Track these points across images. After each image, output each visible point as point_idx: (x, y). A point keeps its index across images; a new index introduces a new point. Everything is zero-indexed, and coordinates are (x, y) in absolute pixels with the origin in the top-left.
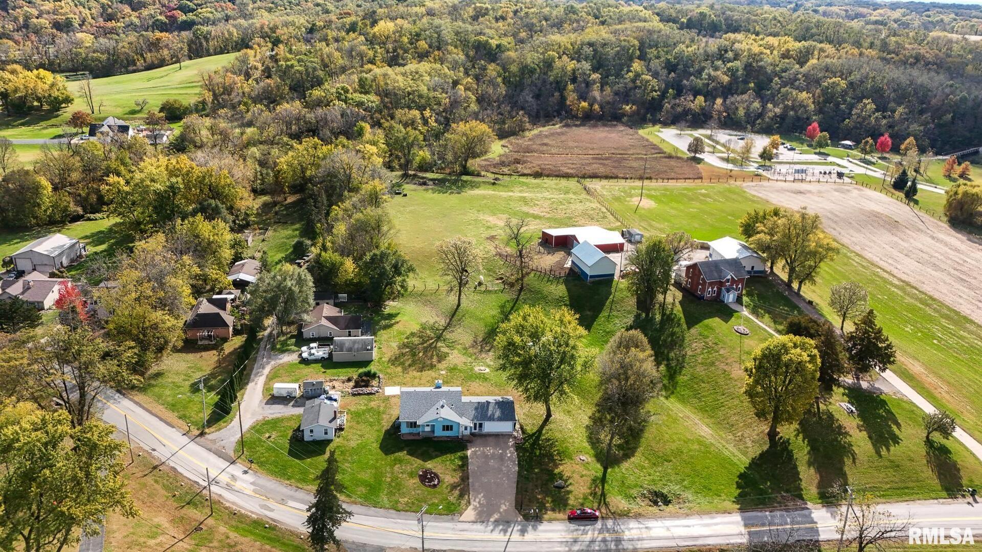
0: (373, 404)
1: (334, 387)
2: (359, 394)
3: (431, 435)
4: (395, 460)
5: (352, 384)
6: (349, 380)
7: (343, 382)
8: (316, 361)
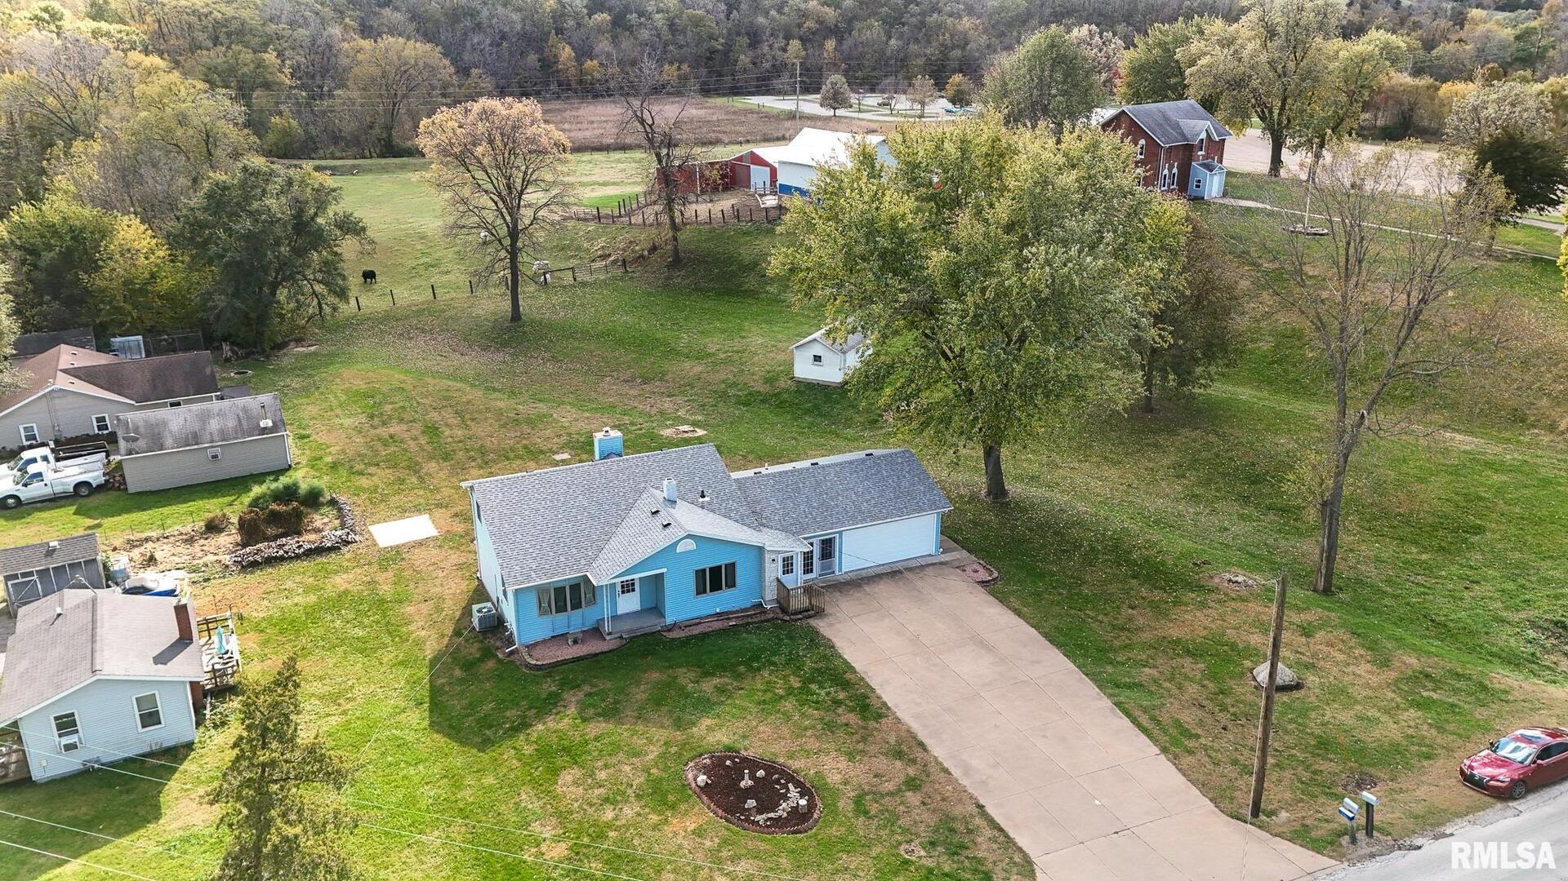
0: (340, 582)
1: (151, 560)
2: (270, 561)
3: (650, 623)
4: (544, 752)
5: (228, 539)
6: (213, 527)
7: (190, 541)
8: (55, 501)
